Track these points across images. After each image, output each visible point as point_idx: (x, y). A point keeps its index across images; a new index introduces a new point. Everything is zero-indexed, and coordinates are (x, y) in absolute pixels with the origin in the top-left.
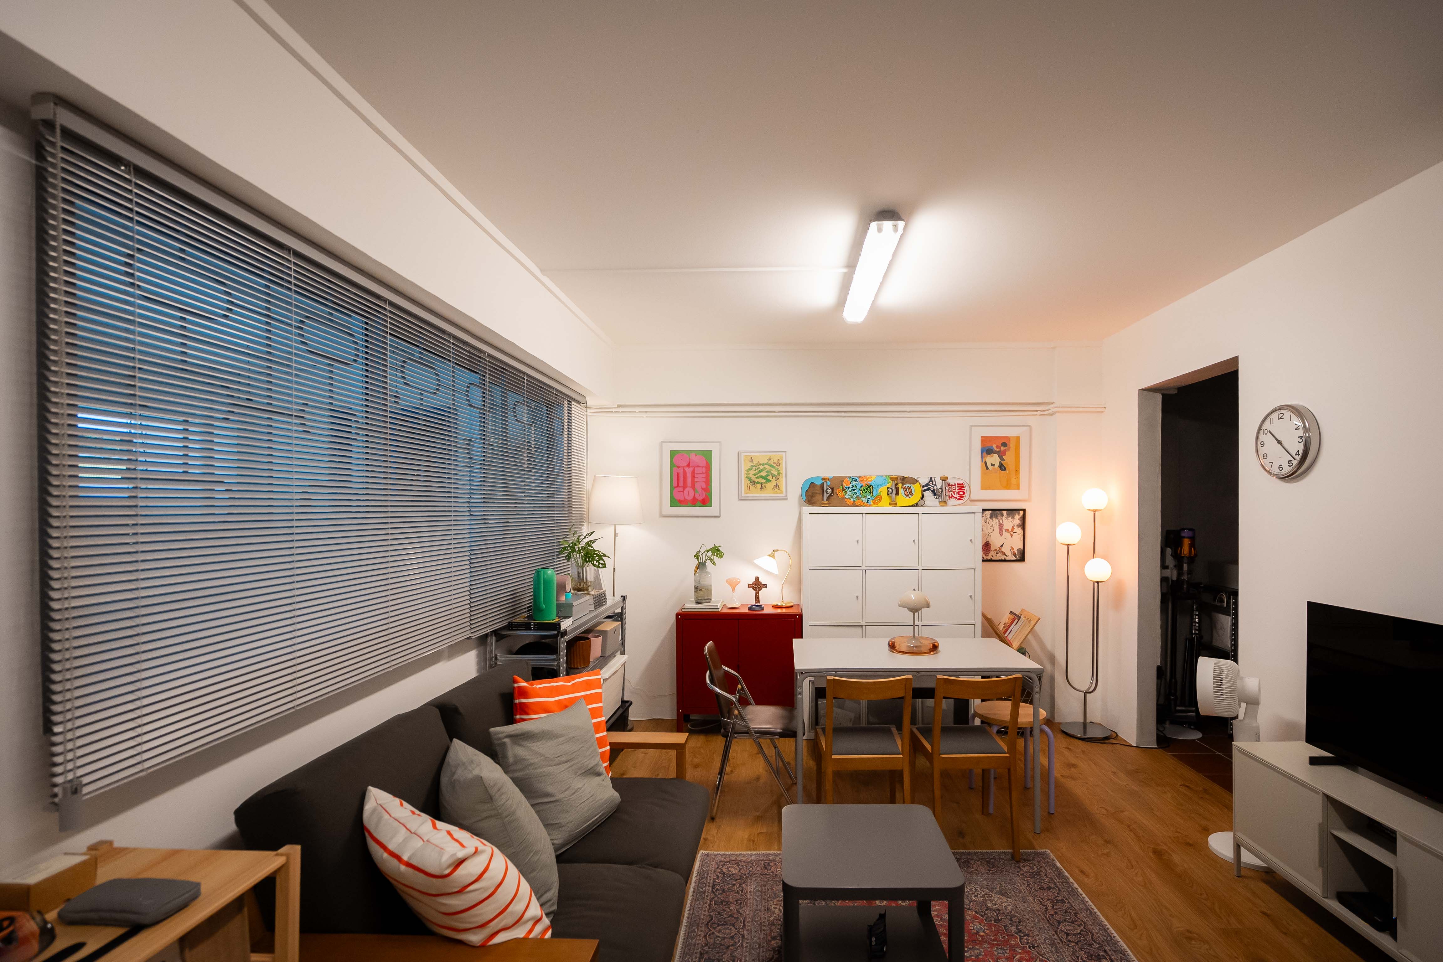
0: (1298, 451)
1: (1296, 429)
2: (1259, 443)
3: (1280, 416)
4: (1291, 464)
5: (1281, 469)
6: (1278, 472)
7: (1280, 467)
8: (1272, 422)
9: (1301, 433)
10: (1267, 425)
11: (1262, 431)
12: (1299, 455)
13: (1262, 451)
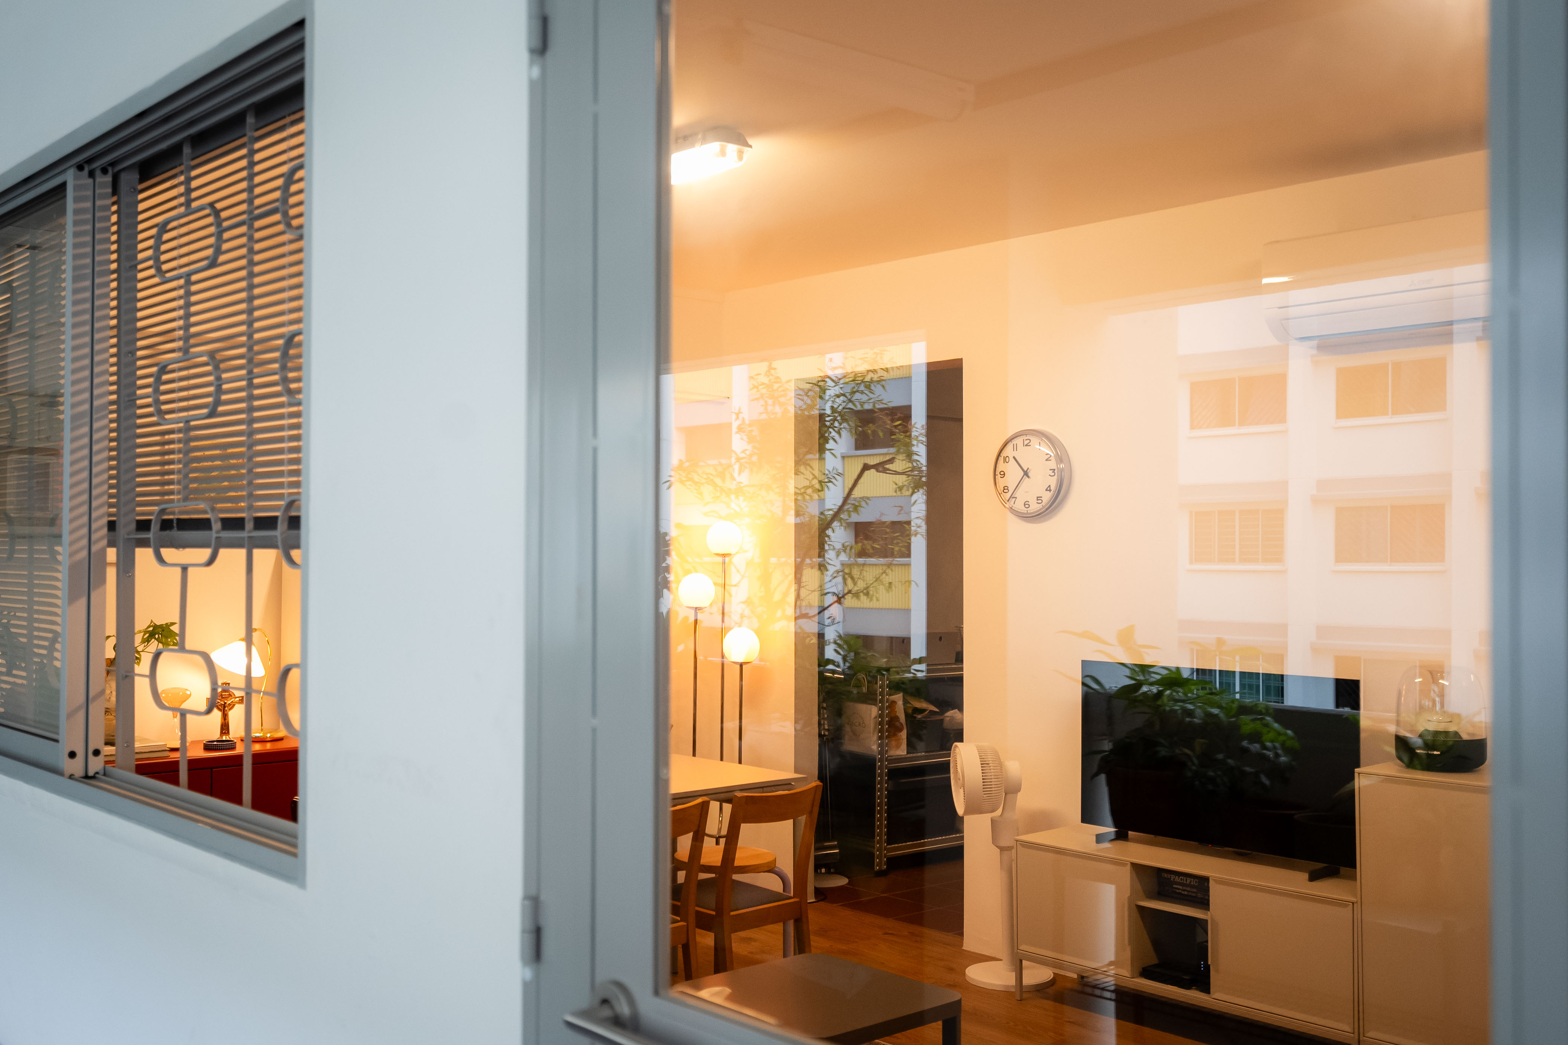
0: (1050, 486)
1: (1047, 460)
2: (997, 473)
3: (1026, 442)
4: (1040, 501)
5: (1027, 506)
6: (1022, 509)
7: (1026, 504)
8: (1015, 448)
9: (1053, 464)
10: (1009, 451)
11: (1001, 459)
12: (1050, 490)
13: (1001, 483)
